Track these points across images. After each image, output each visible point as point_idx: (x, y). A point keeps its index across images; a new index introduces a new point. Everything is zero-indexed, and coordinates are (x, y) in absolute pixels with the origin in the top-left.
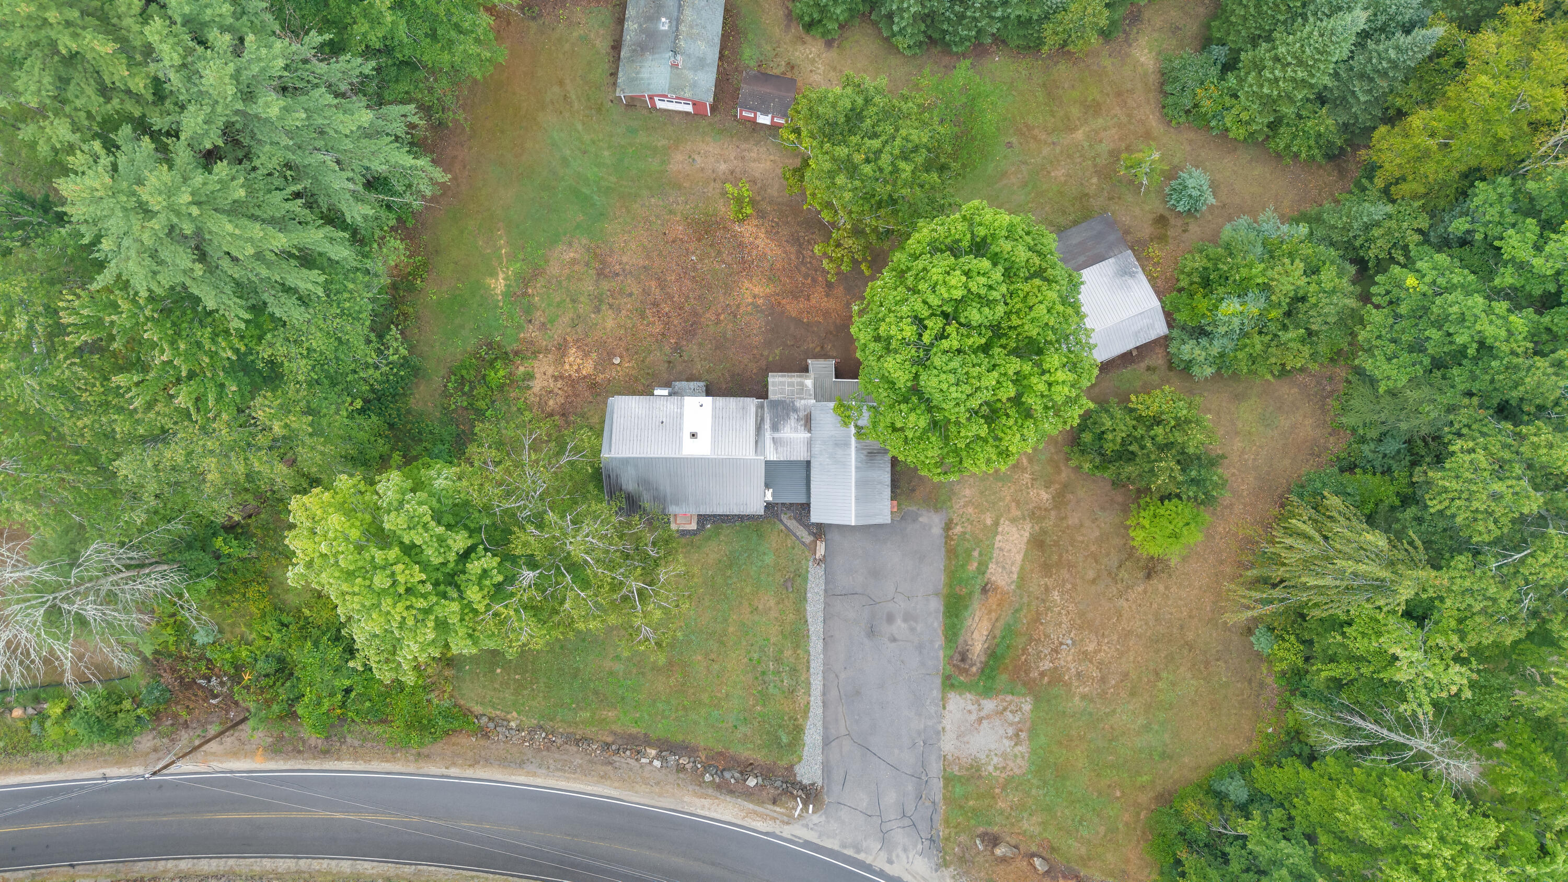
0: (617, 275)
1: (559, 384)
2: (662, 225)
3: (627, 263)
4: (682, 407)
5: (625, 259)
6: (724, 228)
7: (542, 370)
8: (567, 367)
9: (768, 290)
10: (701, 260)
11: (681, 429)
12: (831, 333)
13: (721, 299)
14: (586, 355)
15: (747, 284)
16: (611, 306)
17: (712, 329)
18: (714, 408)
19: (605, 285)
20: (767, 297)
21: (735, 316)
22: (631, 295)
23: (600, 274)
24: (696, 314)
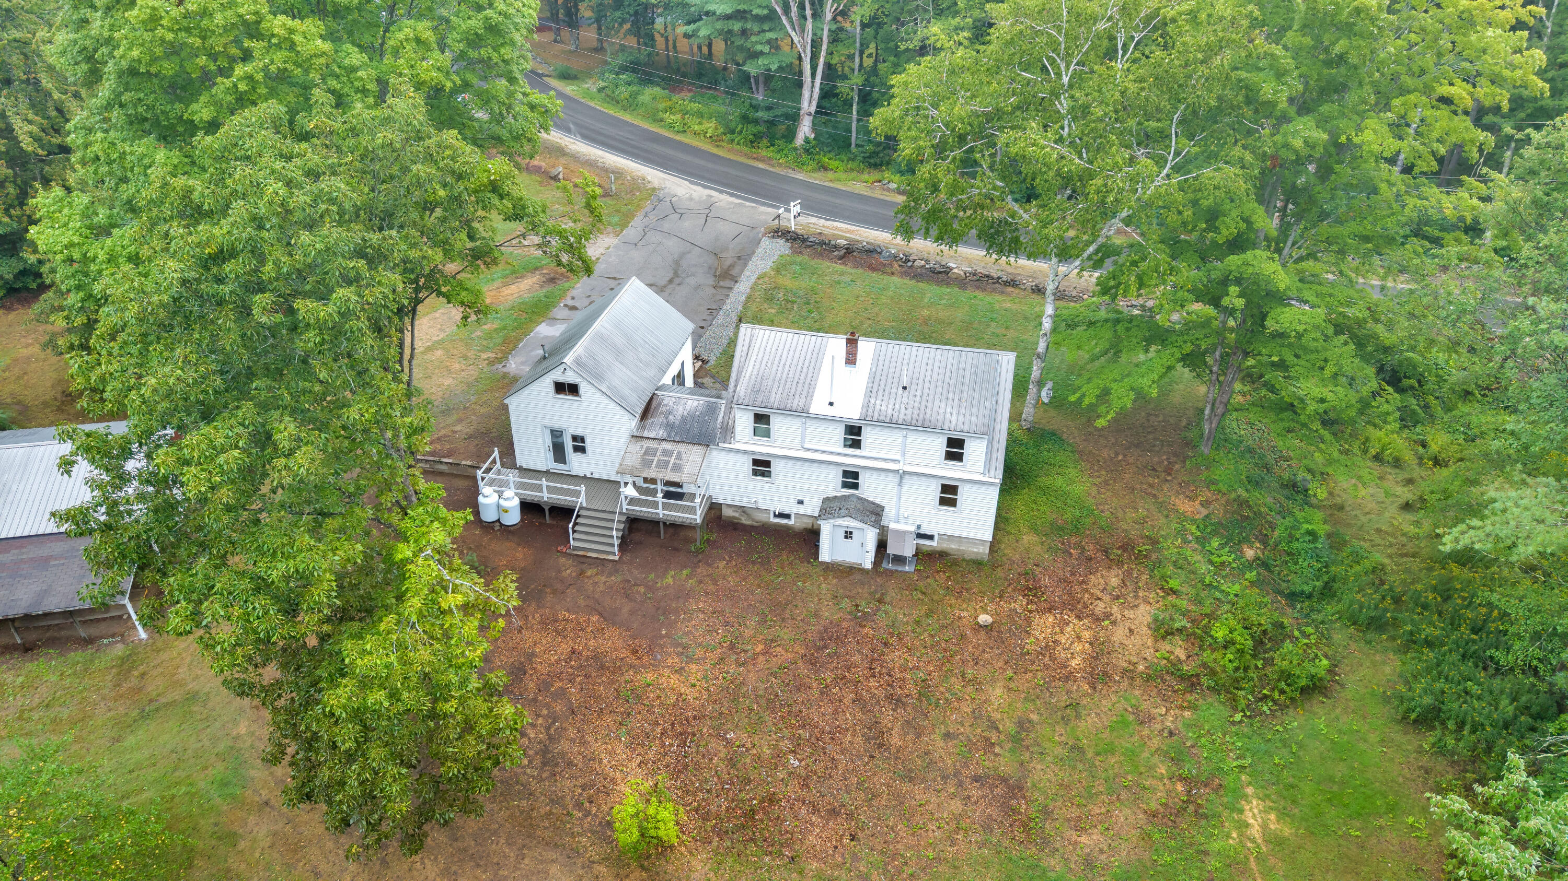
0: (976, 779)
1: (1100, 607)
2: (855, 858)
3: (953, 796)
4: (866, 406)
5: (956, 806)
6: (706, 818)
7: (1137, 640)
8: (1086, 635)
9: (650, 677)
10: (778, 756)
11: (873, 378)
12: (555, 592)
13: (752, 677)
14: (1048, 648)
15: (690, 694)
16: (994, 726)
17: (785, 634)
18: (809, 396)
19: (1006, 764)
20: (655, 665)
21: (732, 647)
22: (947, 736)
23: (1016, 789)
24: (813, 663)
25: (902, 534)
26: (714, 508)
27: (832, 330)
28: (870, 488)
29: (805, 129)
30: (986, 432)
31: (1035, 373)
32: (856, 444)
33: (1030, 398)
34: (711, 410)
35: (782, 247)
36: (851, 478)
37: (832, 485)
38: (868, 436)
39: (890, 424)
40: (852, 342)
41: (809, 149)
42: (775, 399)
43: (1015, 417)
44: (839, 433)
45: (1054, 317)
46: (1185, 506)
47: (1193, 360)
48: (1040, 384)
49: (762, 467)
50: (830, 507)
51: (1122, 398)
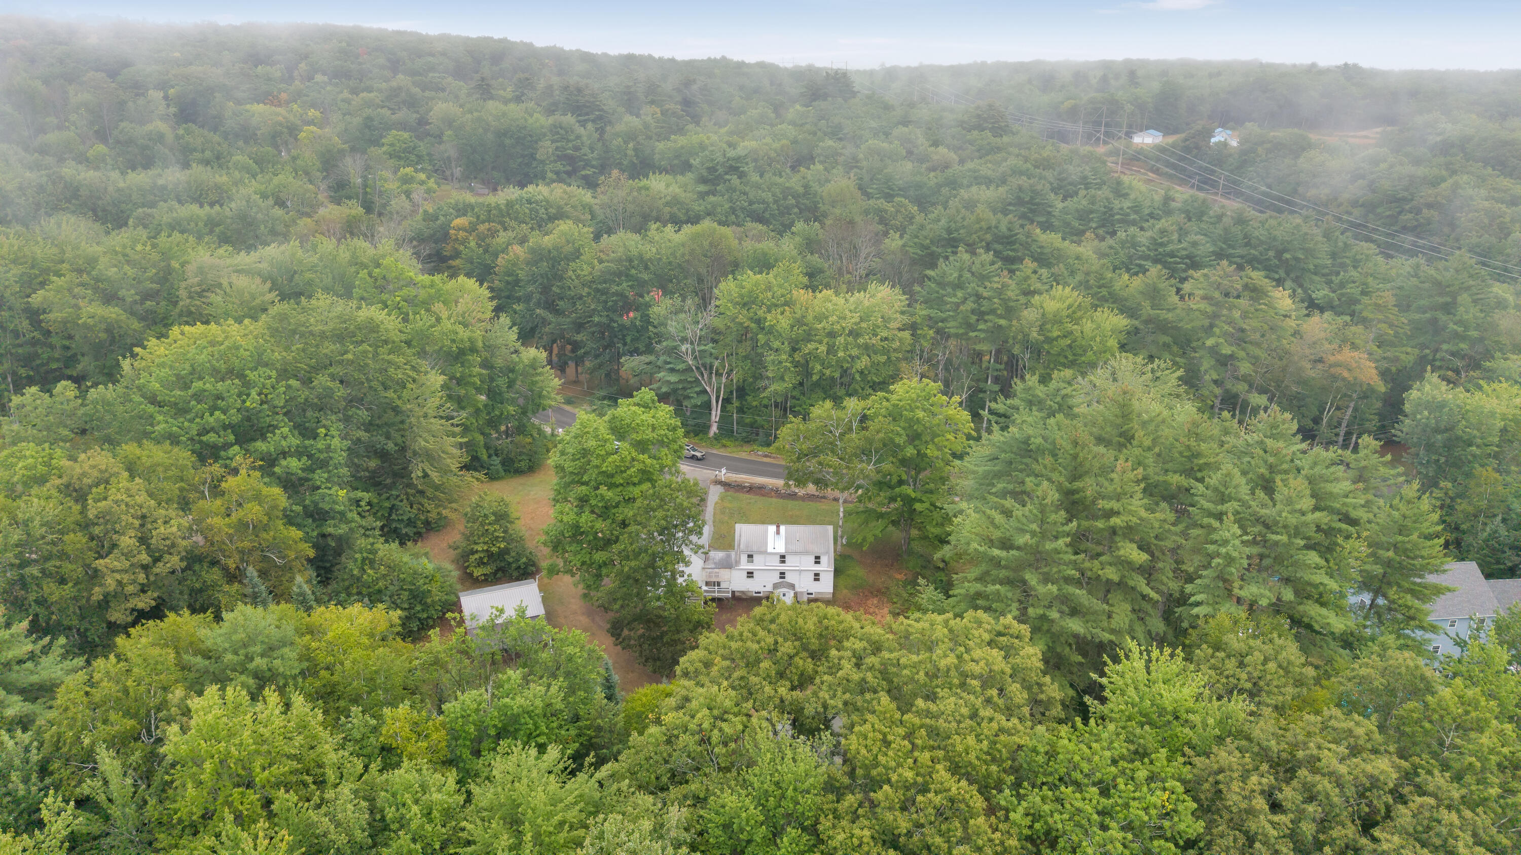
4: (786, 548)
11: (787, 538)
18: (766, 547)
25: (802, 593)
26: (733, 592)
27: (771, 523)
28: (789, 578)
29: (714, 429)
30: (827, 553)
31: (840, 533)
32: (783, 562)
33: (839, 543)
34: (729, 556)
35: (719, 489)
36: (782, 575)
37: (776, 579)
38: (787, 559)
39: (796, 553)
40: (778, 527)
41: (716, 438)
42: (755, 549)
43: (835, 551)
44: (778, 558)
45: (844, 512)
46: (898, 576)
47: (893, 523)
48: (842, 537)
49: (750, 574)
50: (776, 586)
51: (871, 539)
